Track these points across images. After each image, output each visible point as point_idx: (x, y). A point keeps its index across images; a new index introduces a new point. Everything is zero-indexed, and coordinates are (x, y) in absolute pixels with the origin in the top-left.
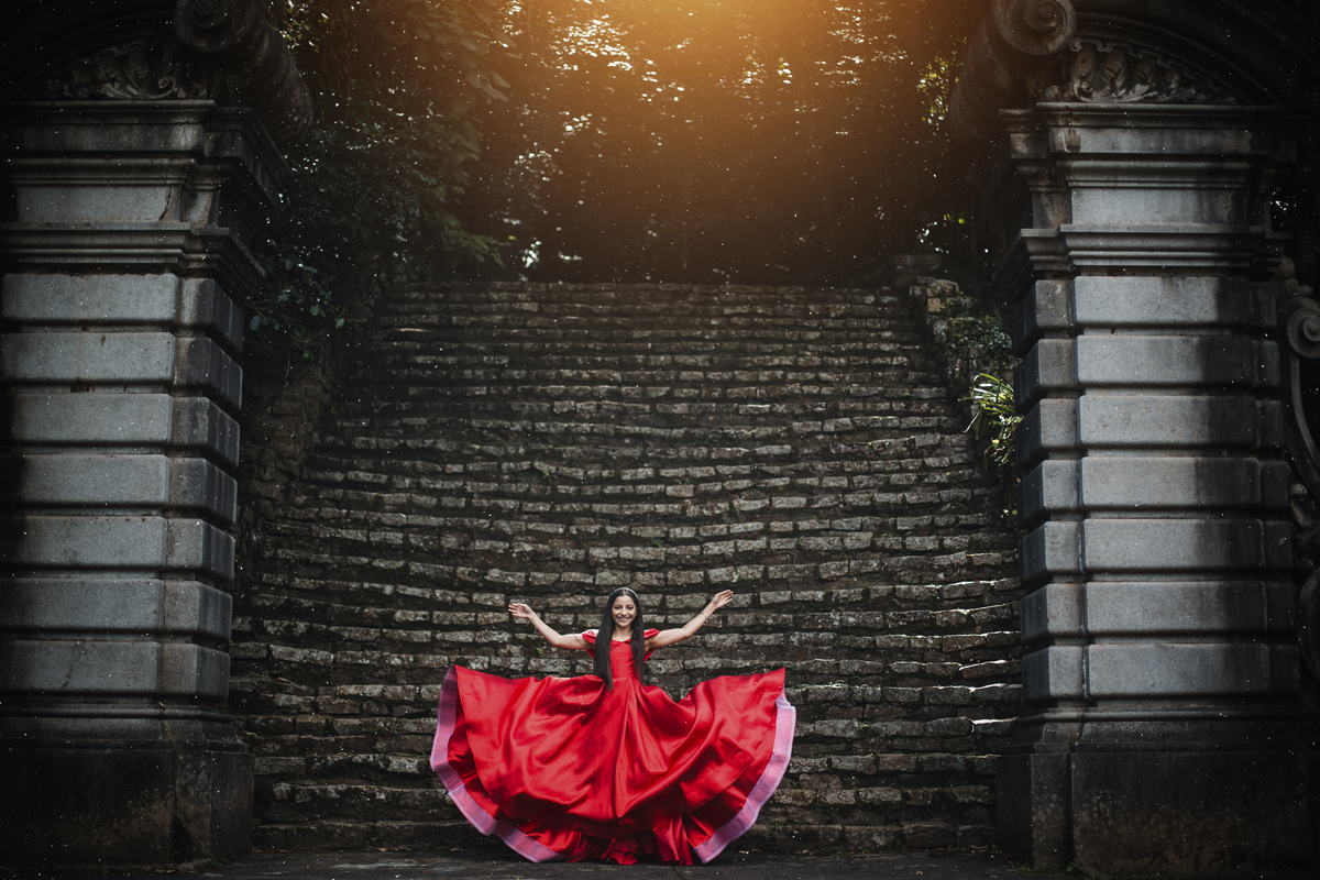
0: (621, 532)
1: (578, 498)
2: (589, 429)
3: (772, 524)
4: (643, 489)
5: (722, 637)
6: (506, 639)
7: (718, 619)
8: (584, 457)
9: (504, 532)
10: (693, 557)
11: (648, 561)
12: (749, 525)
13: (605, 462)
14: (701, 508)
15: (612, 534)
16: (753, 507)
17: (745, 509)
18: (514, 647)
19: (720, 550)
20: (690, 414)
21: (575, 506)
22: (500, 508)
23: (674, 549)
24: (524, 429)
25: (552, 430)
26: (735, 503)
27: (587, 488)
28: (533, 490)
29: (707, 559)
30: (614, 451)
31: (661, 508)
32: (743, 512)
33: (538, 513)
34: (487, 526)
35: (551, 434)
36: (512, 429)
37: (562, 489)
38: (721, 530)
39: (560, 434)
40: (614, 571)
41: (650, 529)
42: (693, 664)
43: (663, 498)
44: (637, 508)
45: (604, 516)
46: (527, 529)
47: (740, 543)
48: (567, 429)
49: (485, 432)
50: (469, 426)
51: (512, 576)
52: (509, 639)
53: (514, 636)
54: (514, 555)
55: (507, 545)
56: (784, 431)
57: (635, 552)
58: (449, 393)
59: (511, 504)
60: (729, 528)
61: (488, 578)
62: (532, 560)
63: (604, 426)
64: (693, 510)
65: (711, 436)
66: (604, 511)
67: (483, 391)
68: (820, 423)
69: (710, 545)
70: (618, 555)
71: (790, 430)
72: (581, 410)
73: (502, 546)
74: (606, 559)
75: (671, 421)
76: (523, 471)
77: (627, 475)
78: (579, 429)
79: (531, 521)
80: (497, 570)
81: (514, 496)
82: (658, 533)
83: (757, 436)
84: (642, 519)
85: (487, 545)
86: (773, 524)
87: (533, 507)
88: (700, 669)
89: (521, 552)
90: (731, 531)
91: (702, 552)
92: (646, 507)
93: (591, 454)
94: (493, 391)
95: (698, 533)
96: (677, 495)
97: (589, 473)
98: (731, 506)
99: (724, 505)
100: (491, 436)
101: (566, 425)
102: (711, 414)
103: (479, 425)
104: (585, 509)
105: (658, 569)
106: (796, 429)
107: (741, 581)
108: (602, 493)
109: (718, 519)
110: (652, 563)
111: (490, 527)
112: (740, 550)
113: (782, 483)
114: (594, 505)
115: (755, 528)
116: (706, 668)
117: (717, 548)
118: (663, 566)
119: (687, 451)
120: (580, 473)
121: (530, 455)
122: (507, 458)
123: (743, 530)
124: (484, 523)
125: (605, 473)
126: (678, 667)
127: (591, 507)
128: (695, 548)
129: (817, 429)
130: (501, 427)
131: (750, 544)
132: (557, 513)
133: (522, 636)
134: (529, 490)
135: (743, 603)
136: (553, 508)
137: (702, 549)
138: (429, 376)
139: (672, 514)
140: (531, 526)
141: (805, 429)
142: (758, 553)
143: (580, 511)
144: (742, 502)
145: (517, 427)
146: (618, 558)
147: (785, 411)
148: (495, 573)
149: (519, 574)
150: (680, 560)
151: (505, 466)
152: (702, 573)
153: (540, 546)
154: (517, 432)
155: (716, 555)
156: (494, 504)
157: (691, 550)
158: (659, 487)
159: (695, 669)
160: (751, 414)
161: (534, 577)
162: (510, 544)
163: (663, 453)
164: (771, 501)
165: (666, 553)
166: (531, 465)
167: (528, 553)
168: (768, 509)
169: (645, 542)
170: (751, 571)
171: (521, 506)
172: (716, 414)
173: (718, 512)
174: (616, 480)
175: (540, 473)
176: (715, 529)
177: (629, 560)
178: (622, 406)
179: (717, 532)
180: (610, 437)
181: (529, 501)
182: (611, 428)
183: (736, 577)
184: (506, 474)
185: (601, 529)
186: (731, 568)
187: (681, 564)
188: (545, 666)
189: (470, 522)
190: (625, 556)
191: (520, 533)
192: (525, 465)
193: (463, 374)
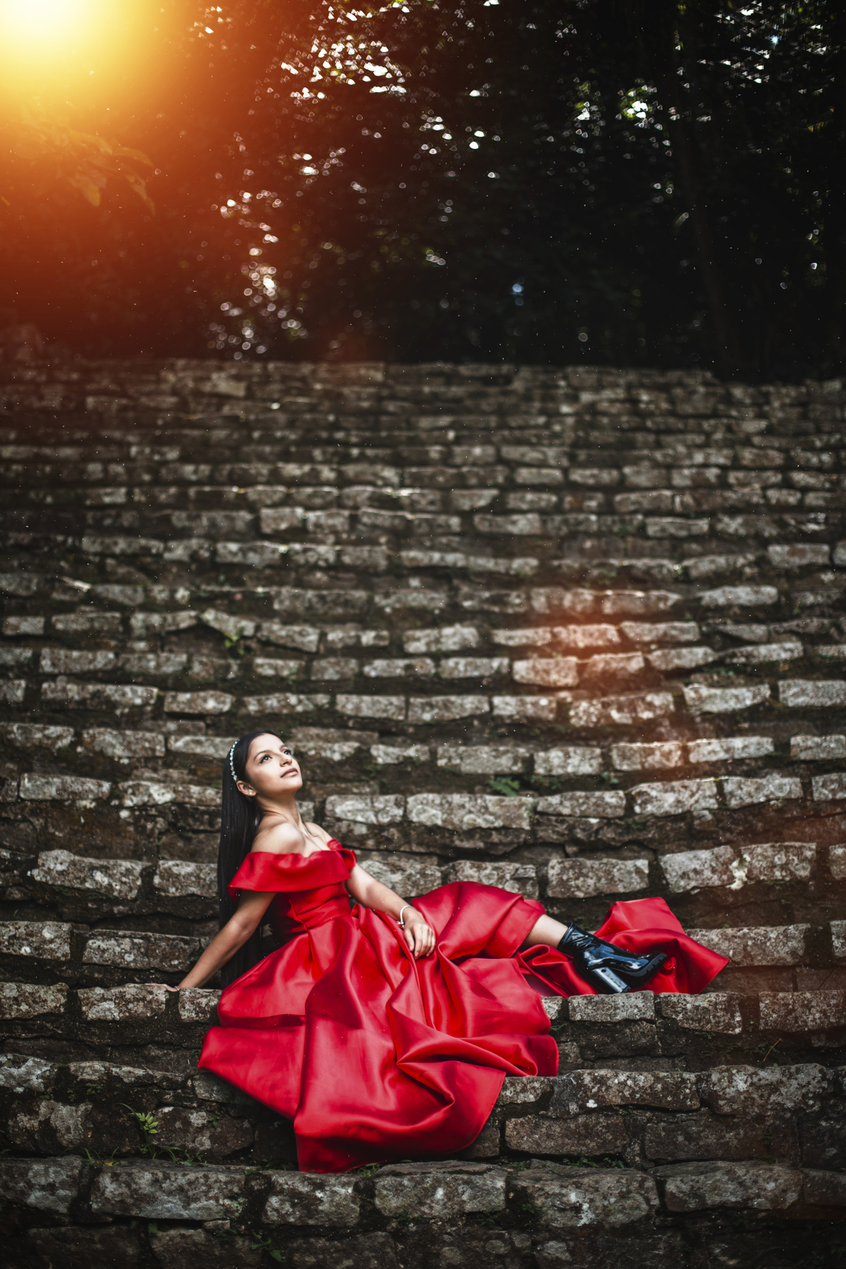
0: (408, 760)
1: (304, 685)
2: (331, 558)
3: (793, 741)
4: (459, 667)
5: (768, 1075)
6: (35, 1081)
7: (729, 1009)
8: (320, 609)
9: (111, 759)
10: (607, 821)
11: (485, 832)
12: (738, 742)
13: (367, 617)
14: (606, 705)
15: (387, 765)
16: (732, 705)
17: (715, 707)
18: (64, 1110)
19: (679, 802)
20: (545, 536)
21: (293, 699)
22: (114, 705)
23: (555, 800)
24: (194, 556)
25: (253, 558)
26: (689, 693)
27: (323, 663)
28: (197, 668)
29: (644, 826)
30: (387, 595)
31: (506, 705)
32: (707, 716)
33: (201, 716)
34: (66, 742)
35: (250, 567)
36: (167, 556)
37: (265, 666)
38: (667, 755)
39: (270, 566)
40: (393, 859)
41: (485, 752)
42: (694, 1193)
43: (505, 684)
44: (446, 706)
45: (366, 724)
46: (168, 751)
47: (731, 784)
48: (285, 556)
49: (110, 561)
50: (77, 550)
51: (104, 870)
52: (46, 1079)
53: (64, 1071)
54: (124, 814)
55: (106, 786)
56: (750, 564)
57: (450, 809)
58: (49, 500)
59: (136, 695)
60: (686, 751)
61: (37, 874)
62: (172, 826)
63: (364, 551)
64: (585, 712)
65: (595, 572)
66: (366, 712)
67: (120, 496)
68: (826, 548)
69: (652, 789)
70: (405, 816)
71: (762, 562)
72: (318, 525)
73: (91, 789)
74: (370, 826)
75: (504, 545)
76: (178, 632)
77: (419, 641)
78: (312, 557)
79: (182, 732)
80: (64, 855)
81: (147, 679)
82: (505, 763)
83: (694, 573)
84: (459, 730)
85: (51, 787)
86: (797, 740)
87: (189, 702)
88: (723, 1209)
89: (143, 807)
90: (693, 758)
91: (629, 808)
92: (470, 703)
93: (336, 603)
94: (138, 496)
95: (607, 763)
96: (538, 680)
97: (331, 637)
98: (680, 700)
99: (661, 700)
100: (122, 570)
101: (283, 548)
102: (588, 535)
103: (96, 548)
104: (319, 708)
105: (512, 854)
106: (776, 559)
107: (755, 886)
108: (360, 675)
109: (647, 731)
110: (495, 838)
111: (73, 745)
112: (734, 803)
113: (784, 655)
114: (341, 699)
115: (752, 751)
116: (744, 1205)
117: (670, 798)
118: (526, 846)
119: (548, 598)
120: (311, 637)
121: (199, 602)
122: (149, 606)
123: (722, 755)
124: (63, 737)
125: (368, 638)
126: (640, 1205)
127: (333, 702)
128: (612, 798)
129: (821, 560)
130: (146, 551)
131: (759, 788)
132: (248, 716)
133: (92, 1069)
134: (187, 667)
135: (783, 952)
136: (239, 704)
137: (631, 800)
138: (18, 474)
139: (533, 721)
140: (179, 744)
141: (797, 561)
142: (779, 811)
143: (305, 713)
144: (705, 691)
145: (178, 551)
146: (405, 824)
147: (742, 531)
148: (57, 862)
149: (126, 864)
150: (571, 828)
151: (138, 620)
152: (643, 864)
153: (195, 789)
154: (179, 563)
155: (668, 817)
156: (96, 695)
157: (600, 803)
158: (496, 663)
159: (705, 1211)
160: (673, 538)
161: (168, 874)
162: (115, 783)
163: (494, 600)
164: (775, 690)
165: (534, 810)
166: (198, 618)
167: (162, 810)
168: (770, 709)
169: (474, 784)
170: (780, 859)
171: (160, 700)
172: (598, 535)
173: (647, 715)
174: (395, 649)
175: (219, 636)
176: (651, 752)
177: (434, 829)
178: (403, 518)
179: (655, 760)
180: (377, 574)
181: (185, 690)
182: (379, 555)
183: (740, 874)
184: (140, 639)
185: (358, 750)
186: (725, 851)
187: (575, 841)
188: (150, 1199)
189: (25, 731)
190: (423, 818)
191: (150, 761)
192: (185, 619)
193: (84, 471)
